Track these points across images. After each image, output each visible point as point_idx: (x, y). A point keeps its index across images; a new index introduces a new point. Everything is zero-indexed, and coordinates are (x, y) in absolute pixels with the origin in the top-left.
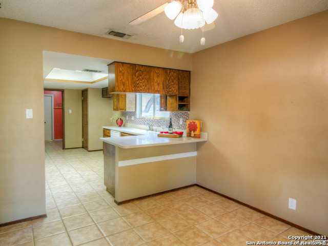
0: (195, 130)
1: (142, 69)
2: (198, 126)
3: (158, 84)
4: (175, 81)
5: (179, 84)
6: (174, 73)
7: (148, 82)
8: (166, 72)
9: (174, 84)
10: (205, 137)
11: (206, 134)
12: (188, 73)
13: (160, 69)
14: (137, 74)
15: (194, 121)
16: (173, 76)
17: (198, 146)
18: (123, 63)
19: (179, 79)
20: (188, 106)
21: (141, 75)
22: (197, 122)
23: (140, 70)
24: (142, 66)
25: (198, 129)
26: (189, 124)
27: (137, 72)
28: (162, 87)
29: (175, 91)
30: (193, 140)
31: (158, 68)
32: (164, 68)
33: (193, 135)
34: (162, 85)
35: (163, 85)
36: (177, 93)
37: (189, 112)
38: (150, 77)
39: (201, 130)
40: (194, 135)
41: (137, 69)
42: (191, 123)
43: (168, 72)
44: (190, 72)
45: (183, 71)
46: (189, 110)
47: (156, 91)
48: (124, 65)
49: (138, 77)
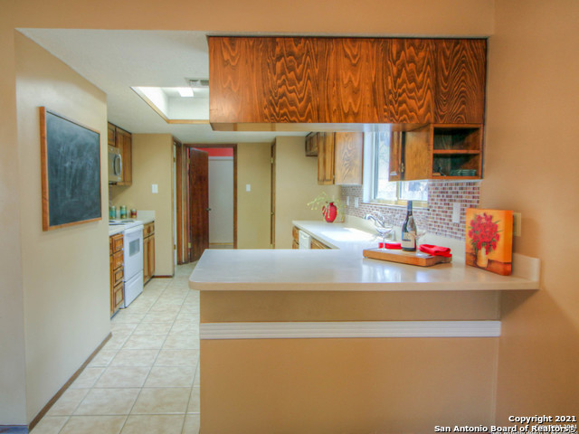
0: (491, 246)
1: (296, 50)
2: (501, 230)
3: (355, 92)
4: (419, 79)
5: (437, 86)
6: (418, 49)
7: (316, 86)
8: (387, 51)
9: (419, 88)
10: (530, 272)
11: (534, 263)
12: (480, 45)
13: (364, 43)
14: (279, 65)
15: (489, 213)
16: (411, 60)
17: (508, 303)
18: (232, 38)
19: (436, 69)
20: (476, 162)
21: (291, 69)
22: (499, 218)
23: (291, 54)
24: (298, 39)
25: (500, 243)
26: (473, 223)
27: (279, 59)
28: (368, 102)
29: (422, 111)
30: (486, 282)
31: (354, 39)
32: (378, 39)
33: (483, 262)
34: (368, 95)
35: (374, 92)
36: (430, 116)
37: (479, 181)
38: (324, 71)
39: (514, 247)
40: (490, 262)
41: (278, 49)
42: (479, 218)
43: (394, 50)
44: (485, 40)
45: (457, 41)
46: (478, 175)
47: (346, 115)
48: (238, 42)
49: (283, 73)
